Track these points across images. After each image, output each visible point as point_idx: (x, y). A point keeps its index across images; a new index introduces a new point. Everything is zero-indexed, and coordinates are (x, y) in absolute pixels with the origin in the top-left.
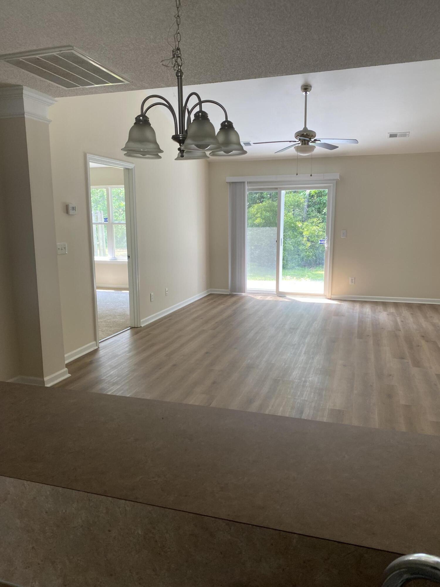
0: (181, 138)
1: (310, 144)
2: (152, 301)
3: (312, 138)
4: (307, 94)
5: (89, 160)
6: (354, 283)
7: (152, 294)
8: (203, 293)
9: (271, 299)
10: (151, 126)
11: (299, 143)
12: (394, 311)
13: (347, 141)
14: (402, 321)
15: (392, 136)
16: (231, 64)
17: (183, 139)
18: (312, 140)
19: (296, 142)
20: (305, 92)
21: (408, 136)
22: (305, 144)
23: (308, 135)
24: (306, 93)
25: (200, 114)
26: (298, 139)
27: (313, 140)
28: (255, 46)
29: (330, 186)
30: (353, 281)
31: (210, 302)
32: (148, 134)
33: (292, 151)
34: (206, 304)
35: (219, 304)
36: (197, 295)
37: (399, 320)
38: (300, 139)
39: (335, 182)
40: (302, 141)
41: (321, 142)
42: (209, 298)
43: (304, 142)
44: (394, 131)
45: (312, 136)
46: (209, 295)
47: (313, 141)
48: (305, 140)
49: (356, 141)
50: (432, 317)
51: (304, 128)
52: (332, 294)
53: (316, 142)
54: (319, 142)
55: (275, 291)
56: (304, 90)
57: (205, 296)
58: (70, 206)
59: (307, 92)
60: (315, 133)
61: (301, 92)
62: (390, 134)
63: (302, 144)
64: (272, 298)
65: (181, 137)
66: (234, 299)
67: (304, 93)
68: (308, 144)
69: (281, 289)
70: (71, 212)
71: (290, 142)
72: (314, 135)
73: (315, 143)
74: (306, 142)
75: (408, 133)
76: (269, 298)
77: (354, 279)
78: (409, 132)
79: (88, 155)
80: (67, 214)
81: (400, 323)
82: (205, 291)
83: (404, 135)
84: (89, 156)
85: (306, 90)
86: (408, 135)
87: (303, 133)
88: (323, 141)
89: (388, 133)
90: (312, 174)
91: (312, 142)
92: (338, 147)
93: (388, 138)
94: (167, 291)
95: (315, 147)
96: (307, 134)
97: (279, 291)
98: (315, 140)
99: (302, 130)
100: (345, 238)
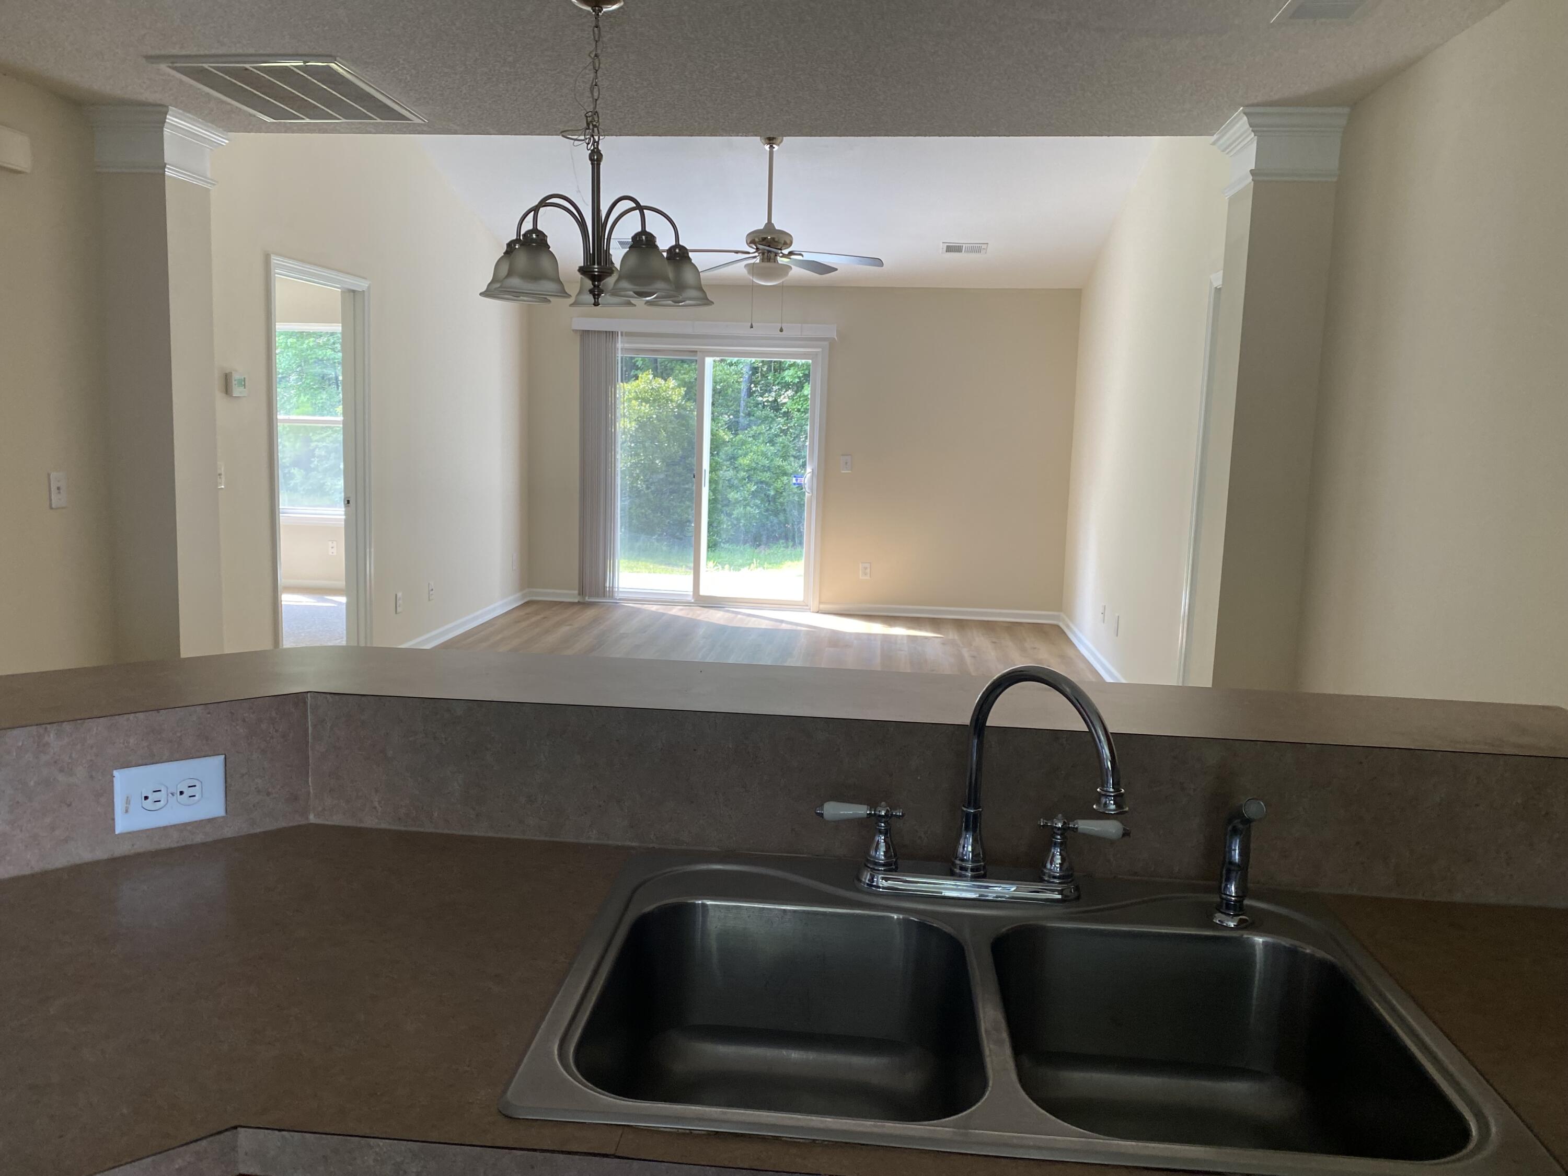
0: (596, 272)
1: (781, 260)
2: (399, 610)
3: (783, 248)
4: (774, 150)
5: (274, 270)
6: (869, 575)
7: (400, 595)
8: (511, 598)
9: (680, 614)
10: (550, 249)
11: (755, 257)
12: (956, 637)
13: (861, 261)
14: (974, 657)
15: (950, 249)
16: (650, 111)
17: (599, 273)
18: (783, 251)
19: (748, 253)
20: (769, 146)
21: (985, 251)
22: (769, 260)
23: (777, 242)
24: (771, 147)
25: (644, 237)
26: (753, 248)
27: (786, 252)
28: (706, 89)
29: (816, 354)
30: (868, 571)
31: (534, 619)
32: (545, 262)
33: (739, 270)
34: (524, 624)
35: (558, 624)
36: (496, 605)
37: (966, 653)
38: (757, 249)
39: (826, 343)
40: (763, 254)
41: (805, 258)
42: (529, 610)
43: (766, 254)
44: (955, 240)
45: (785, 243)
46: (526, 602)
47: (787, 255)
48: (769, 252)
49: (878, 262)
50: (1035, 648)
51: (766, 224)
52: (820, 603)
53: (793, 257)
54: (799, 257)
55: (692, 593)
56: (767, 140)
57: (517, 607)
58: (236, 376)
59: (774, 146)
60: (791, 236)
61: (762, 144)
62: (947, 246)
63: (763, 260)
64: (683, 612)
65: (596, 270)
66: (590, 613)
67: (767, 147)
68: (775, 261)
69: (703, 592)
70: (237, 391)
71: (737, 252)
72: (788, 242)
73: (790, 258)
74: (772, 255)
75: (984, 246)
76: (675, 611)
77: (868, 565)
78: (987, 244)
79: (273, 257)
80: (224, 395)
81: (968, 660)
82: (518, 595)
83: (976, 249)
84: (275, 260)
85: (771, 142)
86: (986, 249)
87: (765, 236)
88: (807, 257)
89: (943, 243)
90: (783, 328)
91: (784, 256)
92: (836, 269)
93: (942, 253)
94: (432, 590)
95: (791, 268)
96: (773, 239)
97: (699, 595)
98: (791, 253)
99: (762, 228)
100: (850, 472)
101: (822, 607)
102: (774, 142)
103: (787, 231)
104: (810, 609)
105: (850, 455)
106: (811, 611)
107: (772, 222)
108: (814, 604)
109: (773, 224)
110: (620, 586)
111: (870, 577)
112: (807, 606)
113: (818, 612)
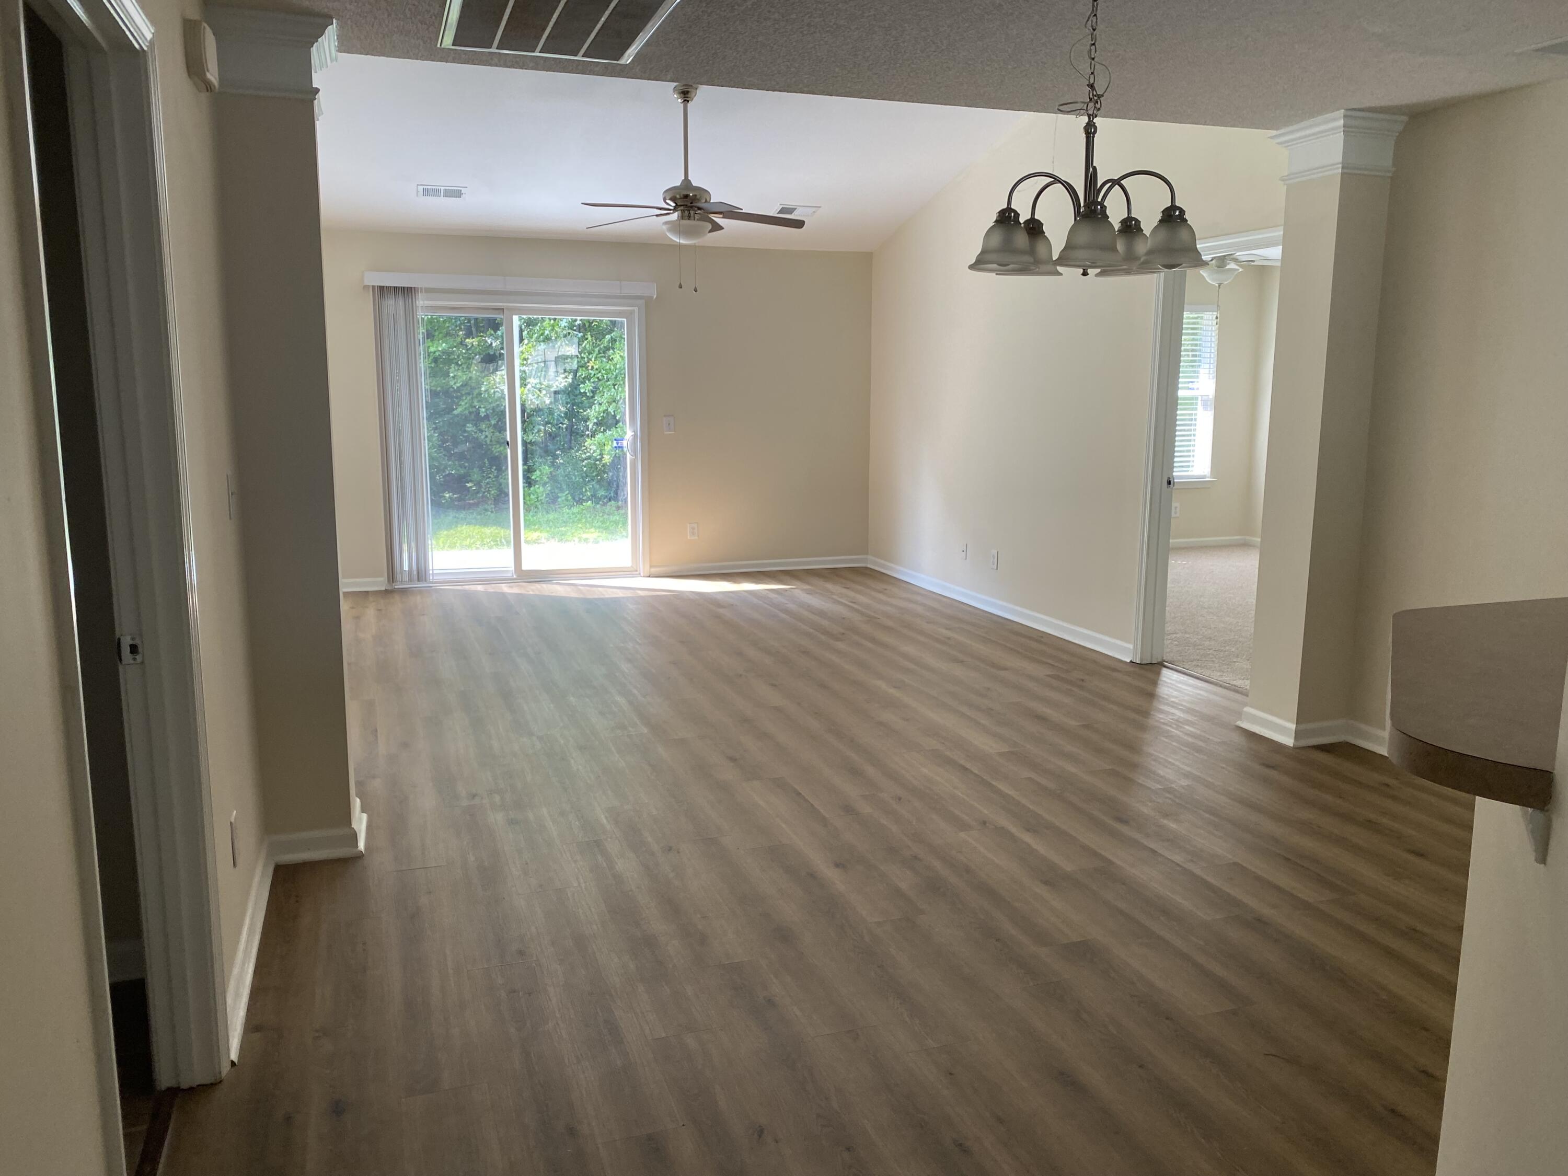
4: (689, 104)
6: (696, 535)
15: (783, 210)
20: (683, 99)
24: (686, 101)
29: (632, 312)
39: (643, 301)
48: (690, 209)
51: (683, 180)
52: (651, 567)
55: (513, 569)
56: (682, 95)
59: (688, 99)
60: (709, 191)
62: (782, 208)
63: (682, 218)
64: (507, 589)
66: (404, 600)
67: (681, 101)
69: (526, 566)
74: (693, 213)
77: (695, 526)
85: (685, 95)
97: (522, 570)
99: (679, 184)
100: (673, 433)
101: (653, 570)
102: (689, 96)
103: (705, 188)
104: (640, 574)
105: (673, 416)
106: (642, 574)
107: (689, 179)
108: (643, 568)
109: (690, 181)
110: (434, 568)
111: (698, 536)
112: (637, 571)
113: (649, 577)
